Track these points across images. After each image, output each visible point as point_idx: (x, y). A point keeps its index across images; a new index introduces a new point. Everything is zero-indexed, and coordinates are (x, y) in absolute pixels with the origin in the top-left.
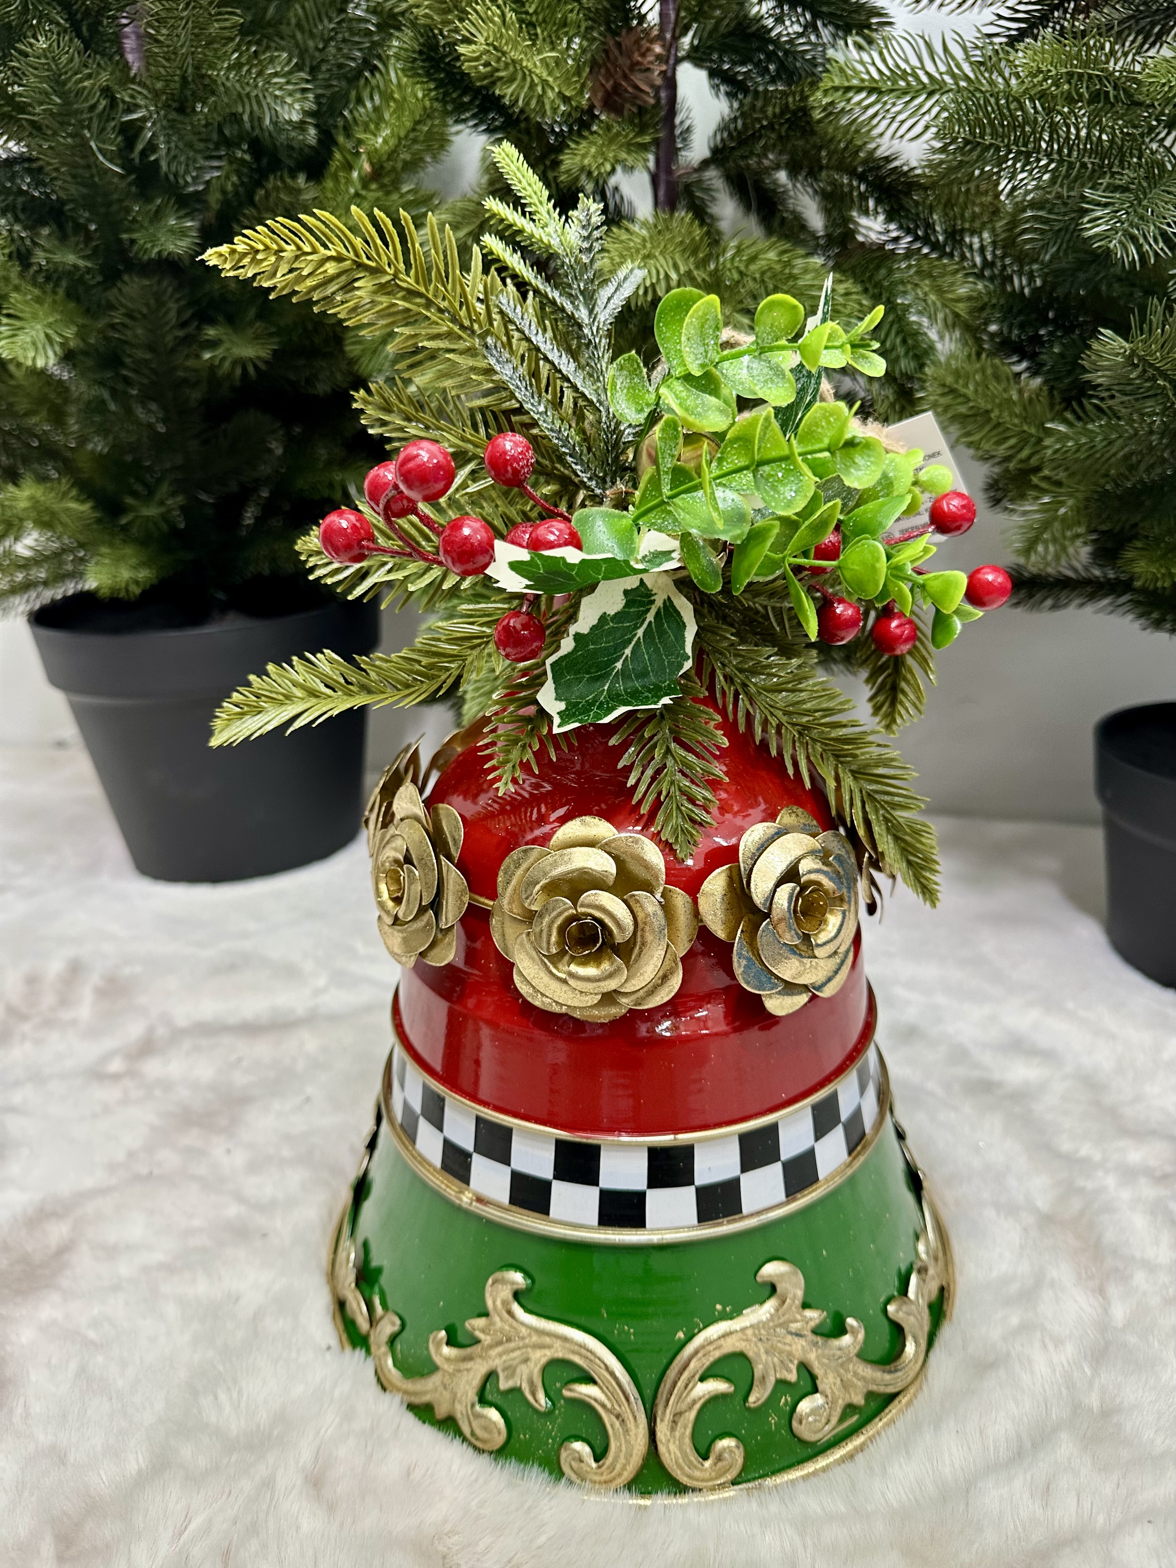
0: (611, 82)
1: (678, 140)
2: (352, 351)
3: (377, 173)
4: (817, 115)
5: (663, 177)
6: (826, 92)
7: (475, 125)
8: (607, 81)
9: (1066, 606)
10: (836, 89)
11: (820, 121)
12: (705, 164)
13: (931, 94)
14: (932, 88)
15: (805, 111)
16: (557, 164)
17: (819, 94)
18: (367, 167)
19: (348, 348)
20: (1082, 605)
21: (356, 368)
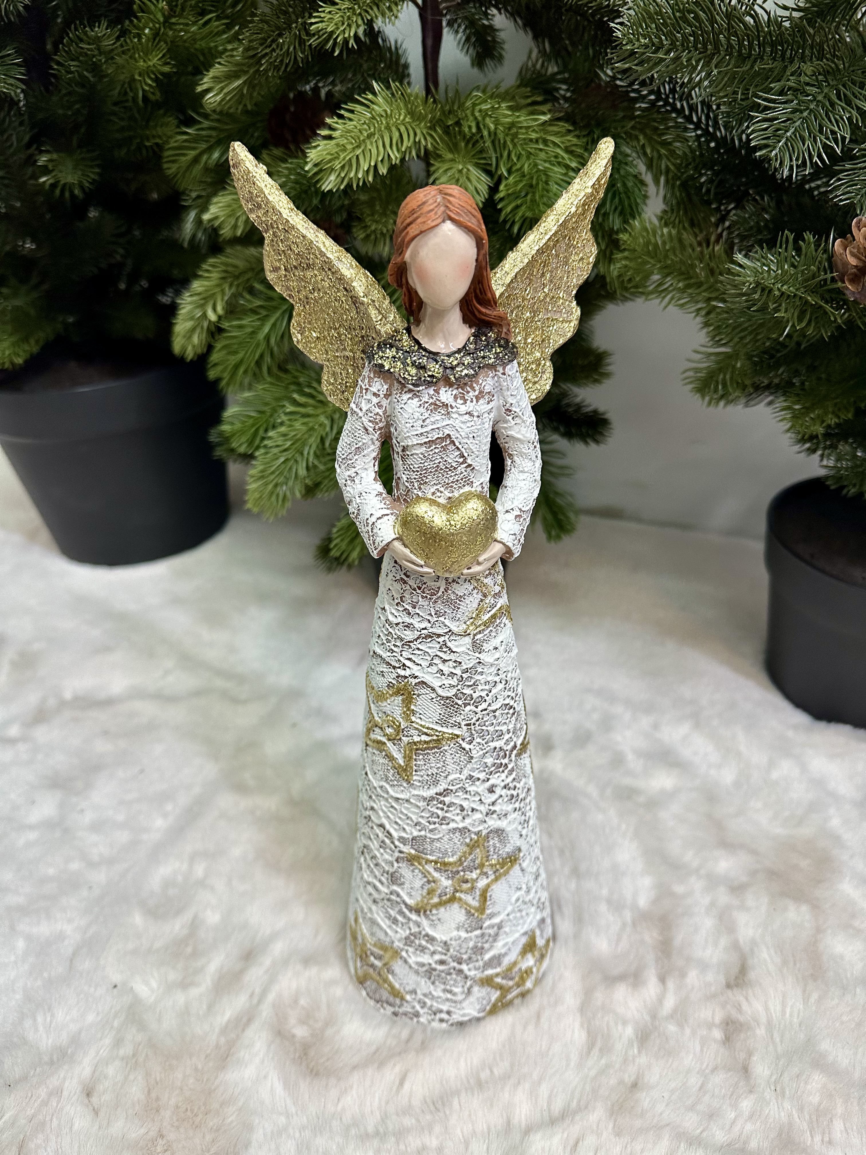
3: (173, 11)
5: (428, 14)
18: (165, 5)
21: (173, 184)
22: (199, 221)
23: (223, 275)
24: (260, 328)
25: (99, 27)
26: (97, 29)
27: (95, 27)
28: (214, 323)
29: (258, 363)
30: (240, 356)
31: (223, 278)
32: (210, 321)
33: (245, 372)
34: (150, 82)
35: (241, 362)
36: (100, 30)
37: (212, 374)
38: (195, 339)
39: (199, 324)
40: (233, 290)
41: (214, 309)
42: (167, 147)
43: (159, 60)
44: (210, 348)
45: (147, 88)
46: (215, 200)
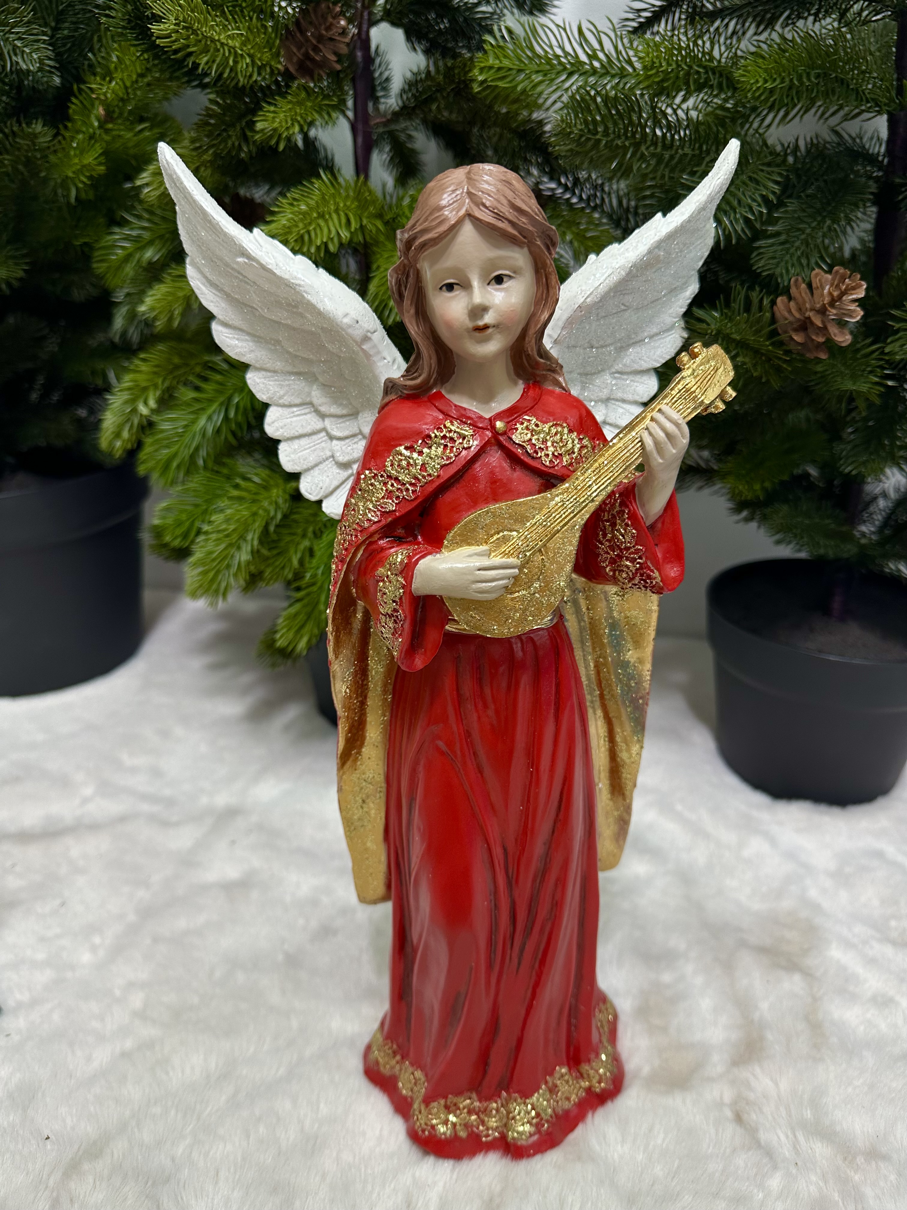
0: (303, 50)
1: (379, 88)
2: (98, 268)
3: (109, 116)
4: (476, 88)
5: (360, 127)
6: (482, 70)
7: (189, 82)
8: (299, 49)
9: (688, 488)
10: (491, 68)
11: (479, 93)
12: (396, 116)
13: (570, 74)
14: (572, 70)
15: (467, 83)
16: (251, 124)
17: (476, 72)
18: (101, 111)
19: (95, 265)
20: (700, 488)
21: (103, 282)
22: (132, 316)
23: (155, 369)
24: (194, 422)
25: (36, 124)
26: (33, 126)
27: (31, 124)
28: (146, 416)
29: (193, 457)
30: (174, 449)
31: (155, 373)
32: (141, 415)
33: (179, 467)
34: (85, 180)
35: (175, 455)
36: (38, 127)
37: (141, 470)
38: (125, 434)
39: (128, 420)
40: (167, 384)
41: (146, 403)
42: (97, 246)
43: (96, 159)
44: (139, 445)
45: (81, 185)
46: (150, 293)
